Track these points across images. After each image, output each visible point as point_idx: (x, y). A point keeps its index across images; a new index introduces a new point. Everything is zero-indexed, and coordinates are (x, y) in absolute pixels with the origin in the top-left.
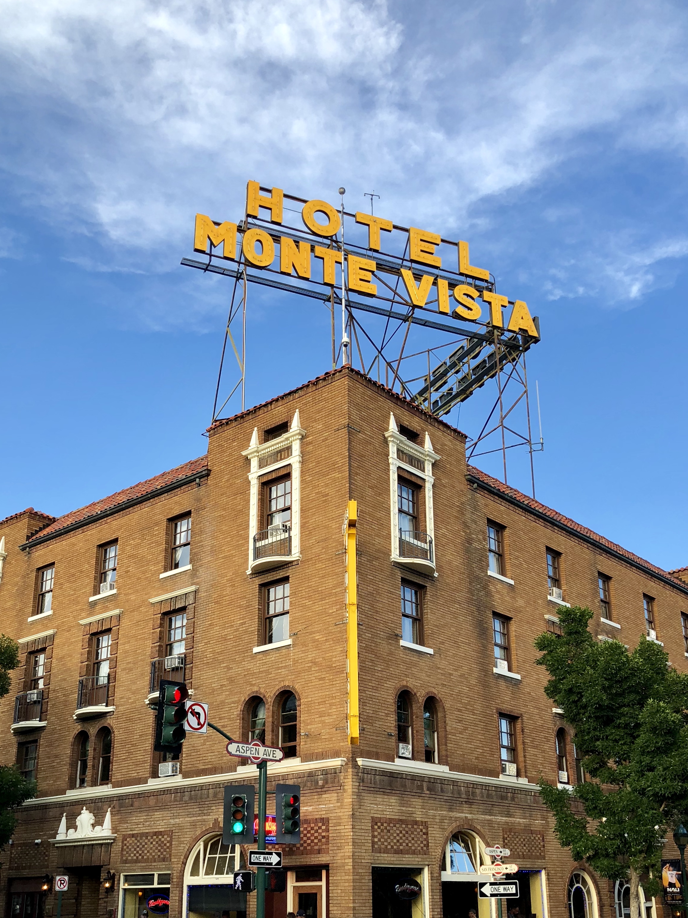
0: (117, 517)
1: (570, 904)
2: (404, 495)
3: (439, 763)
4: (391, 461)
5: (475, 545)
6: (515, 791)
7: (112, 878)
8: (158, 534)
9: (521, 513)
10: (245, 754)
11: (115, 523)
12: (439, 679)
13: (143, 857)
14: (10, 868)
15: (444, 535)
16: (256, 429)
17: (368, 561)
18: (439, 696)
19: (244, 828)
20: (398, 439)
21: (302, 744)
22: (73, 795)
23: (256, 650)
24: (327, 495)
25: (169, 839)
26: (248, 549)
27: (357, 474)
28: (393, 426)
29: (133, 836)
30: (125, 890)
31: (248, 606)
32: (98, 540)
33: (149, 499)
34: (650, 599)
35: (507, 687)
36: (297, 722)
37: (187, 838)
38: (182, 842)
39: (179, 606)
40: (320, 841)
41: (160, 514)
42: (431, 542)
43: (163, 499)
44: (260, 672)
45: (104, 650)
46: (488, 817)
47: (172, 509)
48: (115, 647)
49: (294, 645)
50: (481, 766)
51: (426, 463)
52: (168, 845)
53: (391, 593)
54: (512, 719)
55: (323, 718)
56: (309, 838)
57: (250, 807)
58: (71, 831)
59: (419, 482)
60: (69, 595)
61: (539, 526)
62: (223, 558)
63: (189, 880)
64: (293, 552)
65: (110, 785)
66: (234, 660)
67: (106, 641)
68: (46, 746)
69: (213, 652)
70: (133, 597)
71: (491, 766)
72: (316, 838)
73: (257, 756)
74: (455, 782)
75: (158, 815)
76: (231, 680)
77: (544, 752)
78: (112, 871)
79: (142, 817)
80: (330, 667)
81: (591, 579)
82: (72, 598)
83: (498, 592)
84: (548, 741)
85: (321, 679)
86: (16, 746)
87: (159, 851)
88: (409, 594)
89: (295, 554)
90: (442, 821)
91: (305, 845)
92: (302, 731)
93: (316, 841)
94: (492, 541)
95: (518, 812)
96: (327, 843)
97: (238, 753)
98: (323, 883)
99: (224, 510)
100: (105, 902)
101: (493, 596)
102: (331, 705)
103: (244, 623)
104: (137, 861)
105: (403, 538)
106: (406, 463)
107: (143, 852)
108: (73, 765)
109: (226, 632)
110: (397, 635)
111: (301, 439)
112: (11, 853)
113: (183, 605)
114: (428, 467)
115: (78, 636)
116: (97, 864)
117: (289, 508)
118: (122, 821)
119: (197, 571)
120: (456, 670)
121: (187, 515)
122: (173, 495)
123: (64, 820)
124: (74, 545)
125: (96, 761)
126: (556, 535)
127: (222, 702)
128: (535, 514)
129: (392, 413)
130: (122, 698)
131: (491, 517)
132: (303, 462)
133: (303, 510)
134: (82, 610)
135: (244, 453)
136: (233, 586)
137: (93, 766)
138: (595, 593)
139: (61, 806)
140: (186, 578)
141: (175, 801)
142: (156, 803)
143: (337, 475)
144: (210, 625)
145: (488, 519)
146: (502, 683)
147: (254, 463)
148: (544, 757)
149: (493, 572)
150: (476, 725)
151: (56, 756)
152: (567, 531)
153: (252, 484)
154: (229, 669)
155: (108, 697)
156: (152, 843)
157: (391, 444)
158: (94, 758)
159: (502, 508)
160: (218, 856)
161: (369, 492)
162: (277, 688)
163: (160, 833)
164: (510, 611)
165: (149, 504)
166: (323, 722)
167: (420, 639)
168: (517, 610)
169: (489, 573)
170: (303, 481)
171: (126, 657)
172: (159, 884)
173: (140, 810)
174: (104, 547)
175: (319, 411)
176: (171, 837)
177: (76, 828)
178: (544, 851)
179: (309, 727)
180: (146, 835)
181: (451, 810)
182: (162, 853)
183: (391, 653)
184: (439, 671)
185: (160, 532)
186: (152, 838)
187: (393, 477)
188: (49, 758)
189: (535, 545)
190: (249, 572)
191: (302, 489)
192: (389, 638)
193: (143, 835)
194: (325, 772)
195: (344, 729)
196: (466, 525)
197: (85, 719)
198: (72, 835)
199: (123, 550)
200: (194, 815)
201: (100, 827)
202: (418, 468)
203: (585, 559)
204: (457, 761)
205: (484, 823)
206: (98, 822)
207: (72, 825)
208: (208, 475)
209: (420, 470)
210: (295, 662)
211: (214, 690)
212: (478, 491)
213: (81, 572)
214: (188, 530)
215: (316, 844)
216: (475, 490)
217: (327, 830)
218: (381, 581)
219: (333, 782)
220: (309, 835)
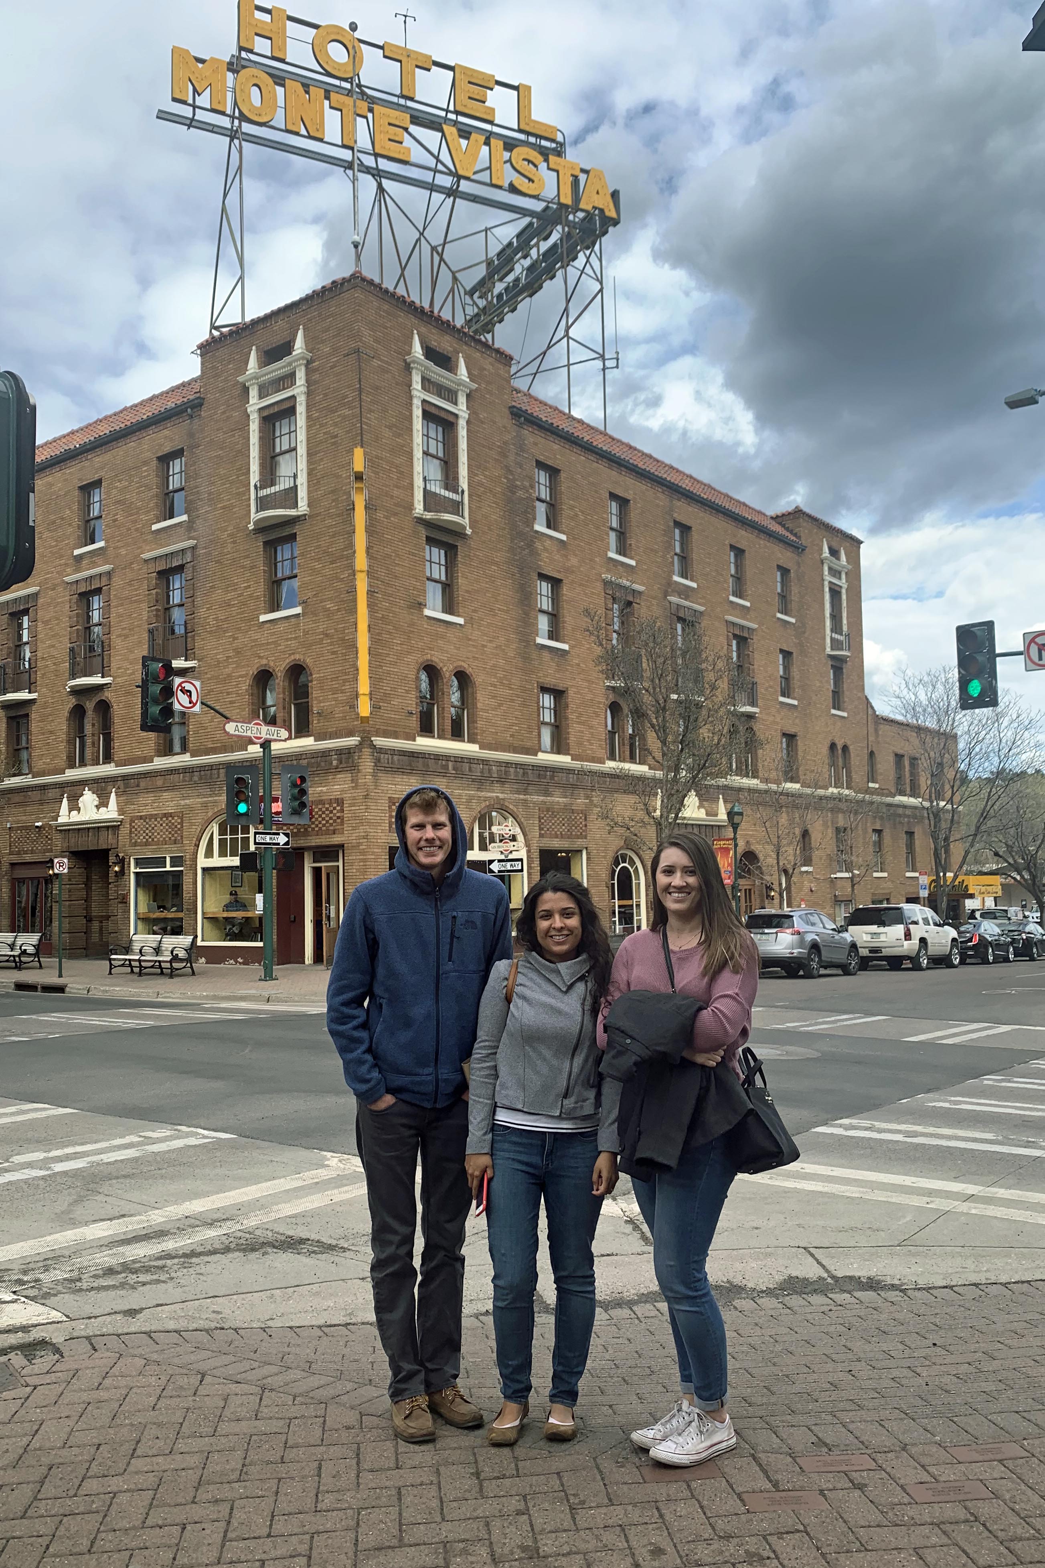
0: (99, 453)
1: (613, 884)
2: (432, 434)
3: (469, 742)
4: (414, 393)
5: (520, 493)
6: (555, 770)
7: (122, 862)
8: (149, 475)
9: (579, 452)
10: (245, 734)
11: (97, 459)
12: (470, 651)
13: (153, 840)
14: (11, 853)
15: (481, 484)
16: (254, 348)
17: (387, 517)
18: (469, 671)
19: (248, 809)
20: (422, 365)
21: (315, 723)
22: (72, 774)
23: (263, 618)
24: (336, 436)
25: (179, 821)
26: (249, 499)
27: (371, 411)
28: (417, 349)
29: (141, 817)
30: (137, 874)
31: (252, 567)
32: (79, 480)
33: (134, 432)
34: (739, 552)
35: (552, 659)
36: (310, 699)
37: (199, 820)
38: (192, 824)
39: (175, 564)
40: (335, 821)
41: (148, 451)
42: (463, 492)
43: (151, 432)
44: (268, 644)
45: (96, 613)
46: (522, 797)
47: (161, 445)
48: (106, 609)
49: (304, 613)
50: (516, 743)
51: (460, 393)
52: (179, 826)
53: (414, 555)
54: (558, 694)
55: (336, 696)
56: (323, 819)
57: (255, 790)
58: (74, 813)
59: (451, 419)
60: (51, 547)
61: (601, 467)
62: (222, 508)
63: (203, 862)
64: (300, 504)
65: (113, 764)
66: (239, 629)
67: (96, 602)
68: (39, 721)
69: (216, 619)
70: (123, 552)
71: (528, 744)
72: (331, 818)
73: (259, 735)
74: (485, 762)
75: (166, 795)
76: (238, 652)
77: (591, 727)
78: (121, 855)
79: (149, 798)
80: (343, 639)
81: (664, 530)
82: (54, 550)
83: (546, 550)
84: (598, 716)
85: (333, 653)
86: (5, 720)
87: (170, 833)
88: (437, 555)
89: (303, 507)
90: (469, 801)
91: (320, 826)
92: (315, 709)
93: (331, 821)
94: (542, 488)
95: (558, 792)
96: (342, 823)
97: (237, 733)
98: (340, 864)
99: (221, 449)
100: (115, 886)
101: (539, 555)
102: (345, 681)
103: (249, 587)
104: (147, 844)
105: (428, 488)
106: (433, 394)
107: (153, 834)
108: (71, 742)
109: (229, 596)
110: (420, 604)
111: (307, 366)
112: (11, 837)
113: (180, 563)
114: (462, 400)
115: (64, 596)
116: (105, 847)
117: (295, 449)
118: (127, 803)
119: (194, 523)
120: (490, 641)
121: (178, 453)
122: (161, 428)
123: (65, 801)
124: (51, 485)
125: (96, 738)
126: (623, 478)
127: (229, 676)
128: (597, 453)
129: (415, 332)
130: (119, 668)
131: (541, 458)
132: (309, 394)
133: (310, 454)
134: (66, 565)
135: (241, 379)
136: (234, 542)
137: (93, 743)
138: (669, 546)
139: (62, 786)
140: (182, 530)
141: (184, 781)
142: (164, 783)
143: (347, 412)
144: (211, 587)
145: (537, 461)
146: (546, 655)
147: (254, 393)
148: (592, 734)
149: (540, 527)
150: (512, 701)
151: (51, 732)
152: (637, 473)
153: (251, 418)
154: (235, 639)
155: (103, 667)
156: (161, 825)
157: (414, 372)
158: (93, 735)
159: (556, 447)
160: (228, 837)
161: (387, 433)
162: (287, 661)
163: (171, 815)
164: (559, 572)
165: (134, 439)
166: (336, 700)
167: (449, 607)
168: (569, 570)
169: (537, 527)
170: (309, 418)
171: (121, 621)
172: (171, 866)
173: (147, 790)
174: (87, 489)
175: (327, 330)
176: (182, 819)
177: (79, 810)
178: (585, 831)
179: (322, 705)
180: (154, 817)
181: (479, 789)
182: (173, 835)
183: (412, 624)
184: (470, 643)
185: (150, 473)
186: (161, 819)
187: (417, 413)
188: (43, 734)
189: (596, 492)
190: (251, 527)
191: (309, 427)
192: (410, 607)
193: (151, 816)
194: (340, 752)
195: (353, 707)
196: (508, 469)
197: (78, 692)
198: (75, 817)
199: (108, 493)
200: (205, 796)
201: (105, 809)
202: (448, 401)
203: (658, 506)
204: (490, 739)
205: (517, 803)
206: (103, 803)
207: (74, 806)
208: (201, 405)
209: (452, 402)
210: (306, 633)
211: (219, 662)
212: (525, 427)
213: (62, 519)
214: (181, 472)
215: (331, 825)
216: (520, 426)
217: (342, 811)
218: (401, 541)
219: (347, 762)
220: (324, 816)
